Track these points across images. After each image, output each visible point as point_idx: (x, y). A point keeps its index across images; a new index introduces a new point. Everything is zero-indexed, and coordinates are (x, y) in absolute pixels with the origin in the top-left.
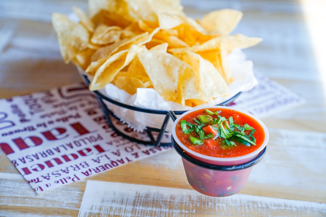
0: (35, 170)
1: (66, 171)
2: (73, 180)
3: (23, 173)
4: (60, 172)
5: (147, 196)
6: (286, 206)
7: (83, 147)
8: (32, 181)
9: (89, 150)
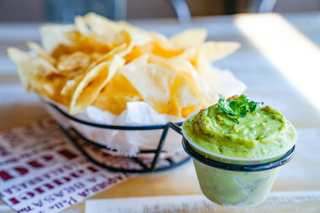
0: (25, 198)
1: (60, 195)
2: (70, 203)
3: (10, 203)
4: (53, 197)
5: (156, 207)
6: (309, 197)
7: (75, 170)
8: (22, 210)
9: (81, 172)
